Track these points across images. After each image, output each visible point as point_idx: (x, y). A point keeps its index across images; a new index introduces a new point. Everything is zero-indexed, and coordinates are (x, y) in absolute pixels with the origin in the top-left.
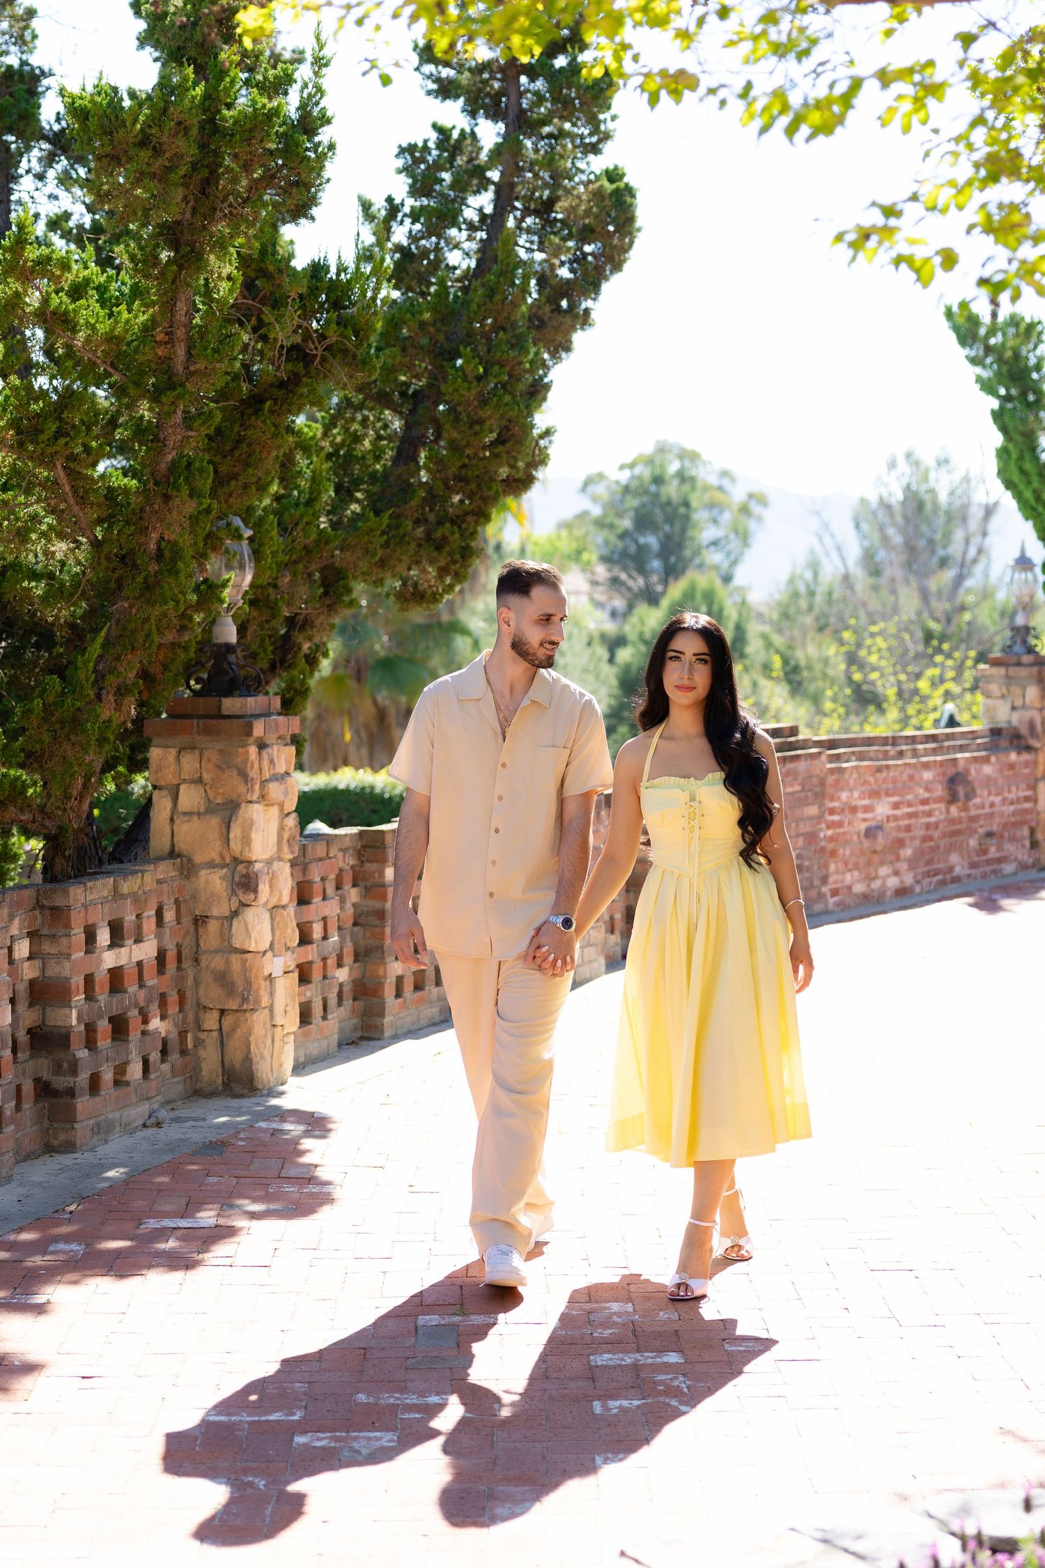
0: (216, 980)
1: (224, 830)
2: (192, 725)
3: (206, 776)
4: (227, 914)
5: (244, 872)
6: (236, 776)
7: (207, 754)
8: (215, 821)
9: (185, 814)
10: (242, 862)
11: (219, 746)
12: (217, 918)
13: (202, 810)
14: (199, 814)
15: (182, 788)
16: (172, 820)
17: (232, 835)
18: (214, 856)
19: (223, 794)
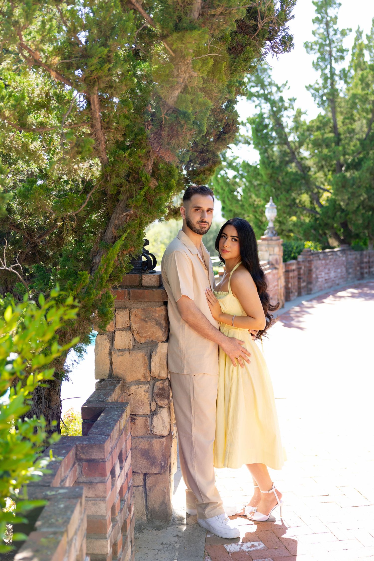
0: (142, 455)
1: (147, 360)
2: (125, 293)
3: (134, 326)
4: (149, 413)
5: (161, 386)
6: (155, 326)
7: (134, 311)
8: (140, 355)
9: (119, 350)
10: (158, 380)
11: (143, 306)
12: (142, 416)
13: (131, 347)
14: (129, 350)
15: (117, 333)
16: (110, 354)
17: (153, 364)
18: (140, 377)
19: (146, 337)
